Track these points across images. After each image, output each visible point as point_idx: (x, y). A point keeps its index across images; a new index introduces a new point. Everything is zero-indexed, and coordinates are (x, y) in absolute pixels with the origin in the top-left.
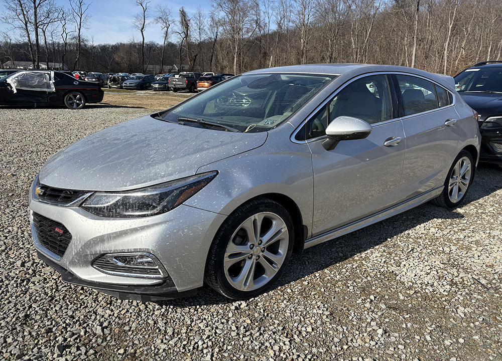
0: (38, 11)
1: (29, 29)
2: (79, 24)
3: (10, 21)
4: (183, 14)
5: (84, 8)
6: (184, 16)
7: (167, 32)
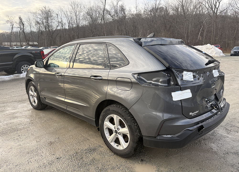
6: (21, 20)
7: (12, 27)
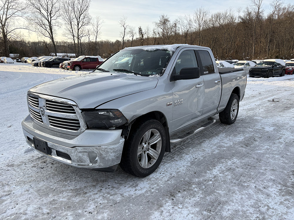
0: (79, 31)
1: (75, 39)
2: (96, 36)
3: (66, 35)
4: (140, 30)
5: (99, 29)
6: (141, 31)
